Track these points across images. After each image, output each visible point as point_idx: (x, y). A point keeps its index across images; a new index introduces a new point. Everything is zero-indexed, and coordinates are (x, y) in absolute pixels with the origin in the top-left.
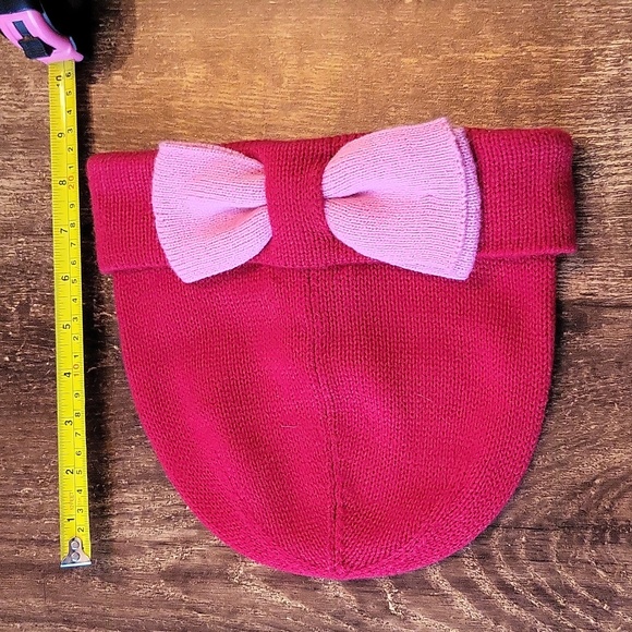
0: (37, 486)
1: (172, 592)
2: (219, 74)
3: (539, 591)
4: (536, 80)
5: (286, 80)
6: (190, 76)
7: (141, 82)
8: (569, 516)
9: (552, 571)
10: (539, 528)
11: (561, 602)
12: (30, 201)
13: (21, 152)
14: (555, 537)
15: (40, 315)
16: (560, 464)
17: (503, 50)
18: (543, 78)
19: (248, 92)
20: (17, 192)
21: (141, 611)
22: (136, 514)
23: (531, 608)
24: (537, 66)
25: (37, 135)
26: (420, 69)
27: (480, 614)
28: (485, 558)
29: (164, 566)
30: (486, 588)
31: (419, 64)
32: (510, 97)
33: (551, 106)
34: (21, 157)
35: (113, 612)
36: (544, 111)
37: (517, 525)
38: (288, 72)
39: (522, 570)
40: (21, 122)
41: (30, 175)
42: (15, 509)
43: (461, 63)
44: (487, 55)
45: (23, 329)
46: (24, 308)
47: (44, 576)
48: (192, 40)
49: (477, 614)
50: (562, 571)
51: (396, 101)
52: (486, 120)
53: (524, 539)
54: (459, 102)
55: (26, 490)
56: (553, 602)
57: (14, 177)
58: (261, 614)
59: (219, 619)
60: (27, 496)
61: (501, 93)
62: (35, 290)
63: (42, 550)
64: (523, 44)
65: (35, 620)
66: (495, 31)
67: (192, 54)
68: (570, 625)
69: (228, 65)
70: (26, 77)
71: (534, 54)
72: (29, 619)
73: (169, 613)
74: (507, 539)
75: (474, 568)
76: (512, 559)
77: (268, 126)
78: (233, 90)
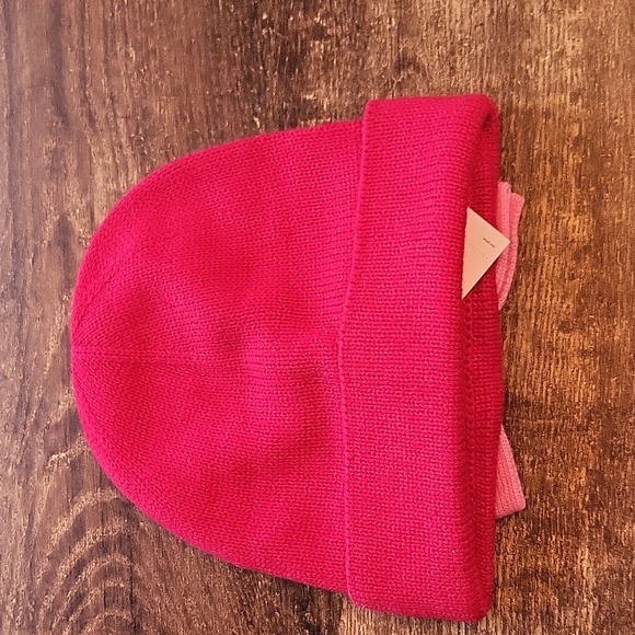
0: (138, 67)
1: (49, 228)
2: (577, 257)
3: (80, 598)
4: (557, 612)
5: (567, 336)
6: (574, 222)
7: (571, 159)
8: (144, 628)
9: (97, 612)
10: (133, 601)
11: (71, 618)
12: (437, 29)
13: (492, 10)
14: (126, 615)
15: (312, 54)
16: (189, 622)
17: (590, 578)
18: (559, 620)
19: (555, 292)
20: (447, 12)
21: (29, 196)
22: (118, 185)
23: (65, 591)
24: (571, 614)
25: (513, 31)
26: (573, 489)
27: (55, 543)
28: (103, 548)
29: (72, 219)
30: (78, 549)
31: (579, 488)
32: (540, 585)
33: (529, 626)
34: (488, 12)
35: (25, 165)
36: (524, 619)
37: (133, 579)
38: (575, 338)
39: (96, 583)
40: (527, 8)
41: (466, 26)
42: (113, 42)
43: (578, 534)
44: (585, 561)
45: (296, 34)
46: (319, 33)
47: (52, 83)
48: (617, 220)
49: (55, 539)
50: (98, 620)
51: (539, 462)
52: (517, 557)
53: (122, 585)
54: (536, 531)
55: (133, 54)
56: (71, 610)
57: (464, 6)
58: (38, 325)
59: (29, 282)
60: (127, 54)
61: (545, 575)
62: (338, 45)
63: (76, 78)
64: (596, 600)
65: (10, 76)
66: (612, 571)
67: (600, 224)
68: (54, 625)
69: (586, 268)
70: (581, 9)
71: (584, 611)
72: (10, 69)
73: (30, 227)
74: (121, 569)
75: (95, 538)
76: (106, 573)
77: (516, 316)
78: (557, 274)
